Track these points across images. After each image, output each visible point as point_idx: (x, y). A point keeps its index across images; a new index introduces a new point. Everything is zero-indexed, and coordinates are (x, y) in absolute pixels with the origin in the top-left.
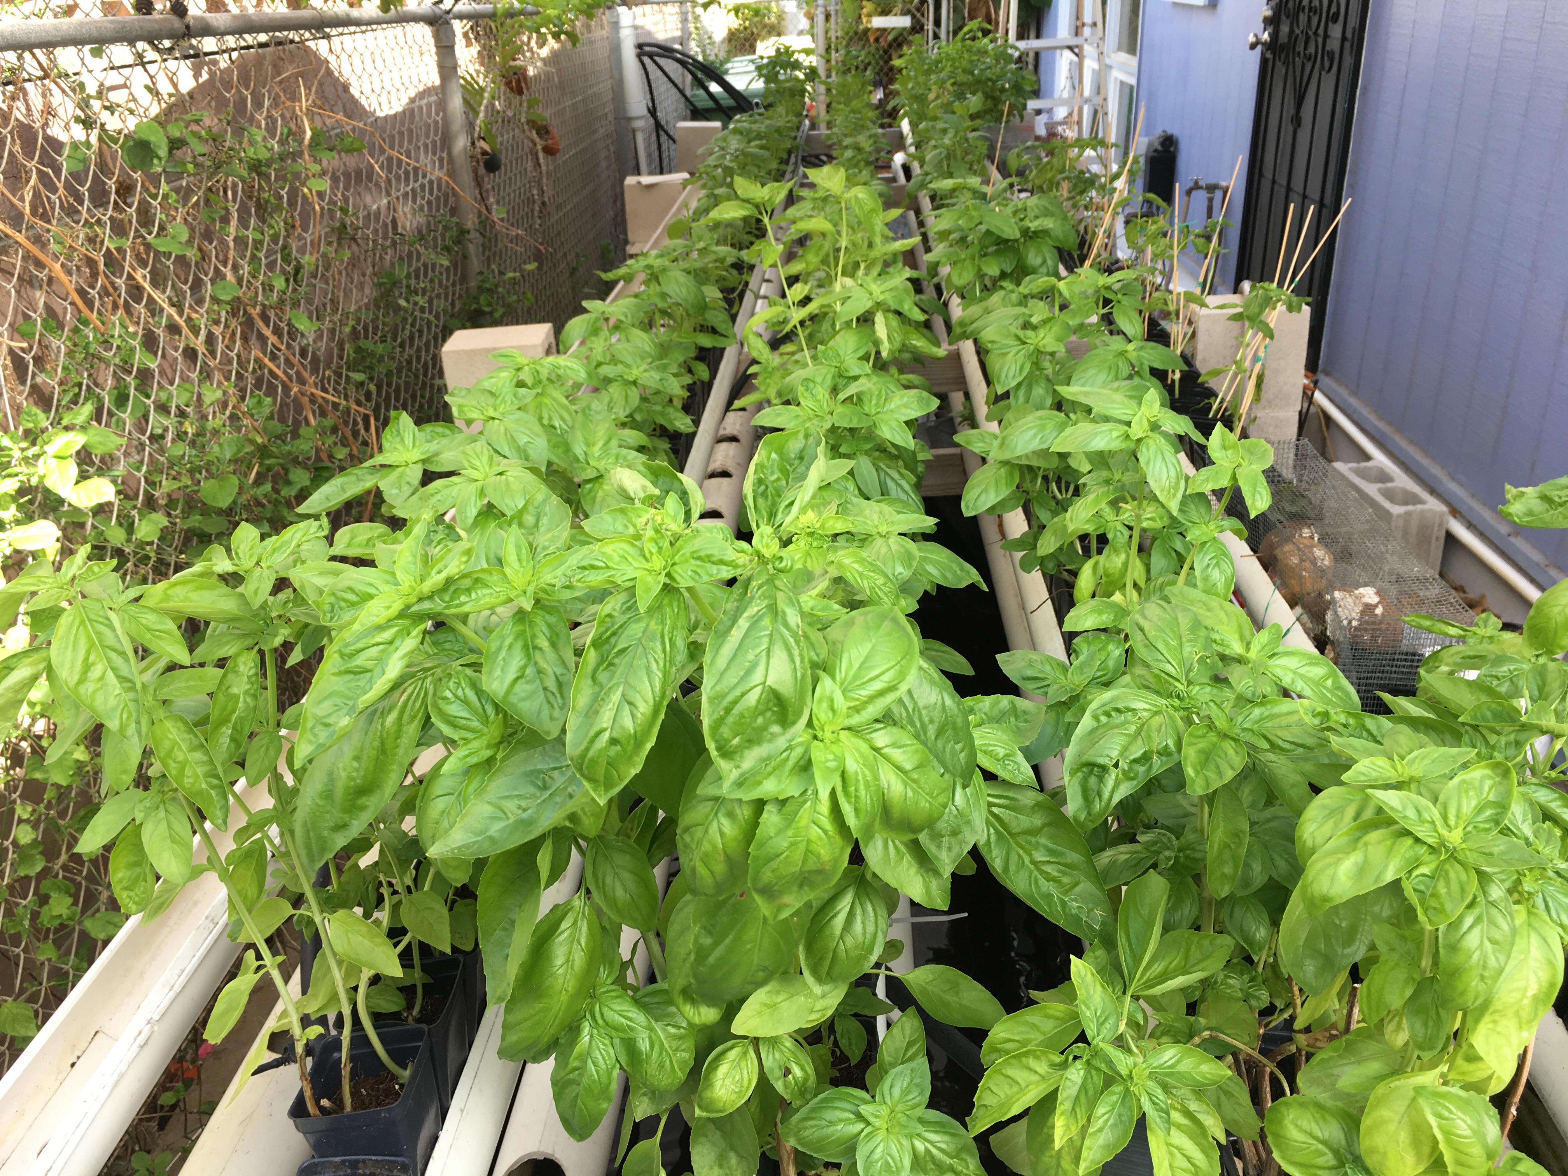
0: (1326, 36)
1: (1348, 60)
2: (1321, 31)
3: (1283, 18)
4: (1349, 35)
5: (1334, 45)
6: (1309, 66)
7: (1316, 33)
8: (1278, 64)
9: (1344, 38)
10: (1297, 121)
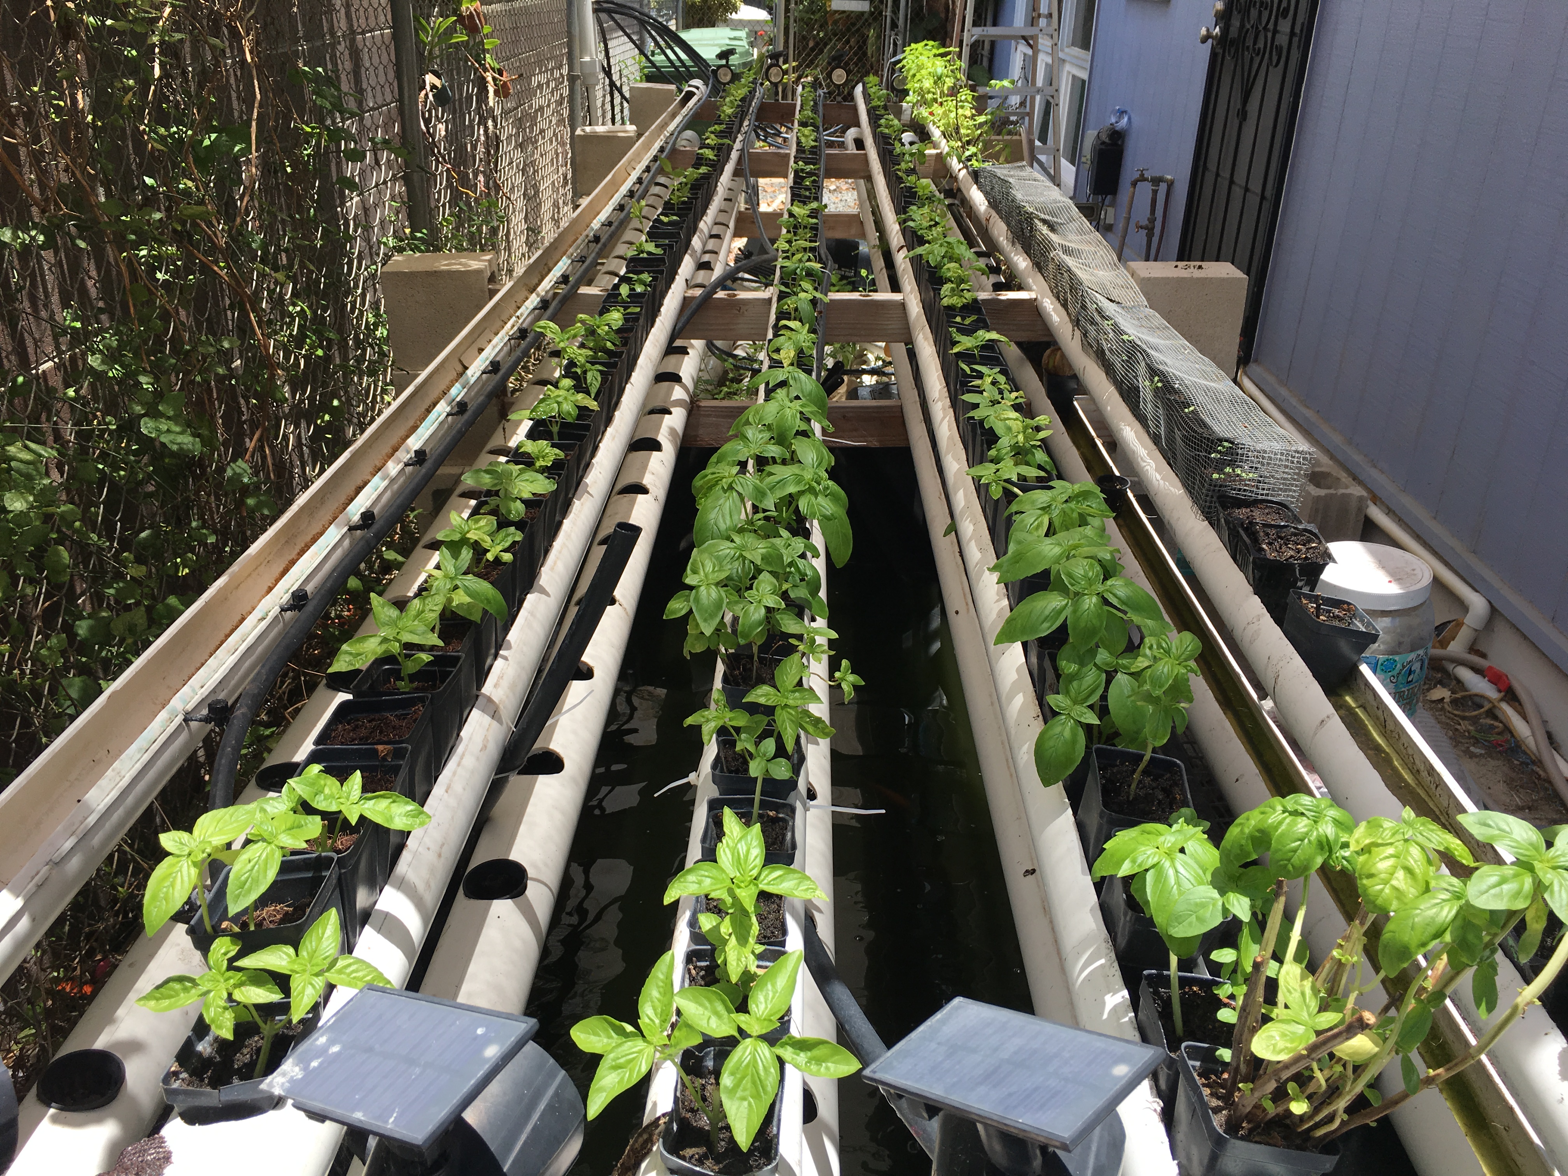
0: (1275, 32)
1: (1295, 55)
2: (1271, 26)
3: (1235, 12)
4: (1297, 30)
5: (1282, 40)
6: (1257, 60)
7: (1265, 28)
8: (1228, 58)
9: (1292, 33)
10: (1243, 115)
